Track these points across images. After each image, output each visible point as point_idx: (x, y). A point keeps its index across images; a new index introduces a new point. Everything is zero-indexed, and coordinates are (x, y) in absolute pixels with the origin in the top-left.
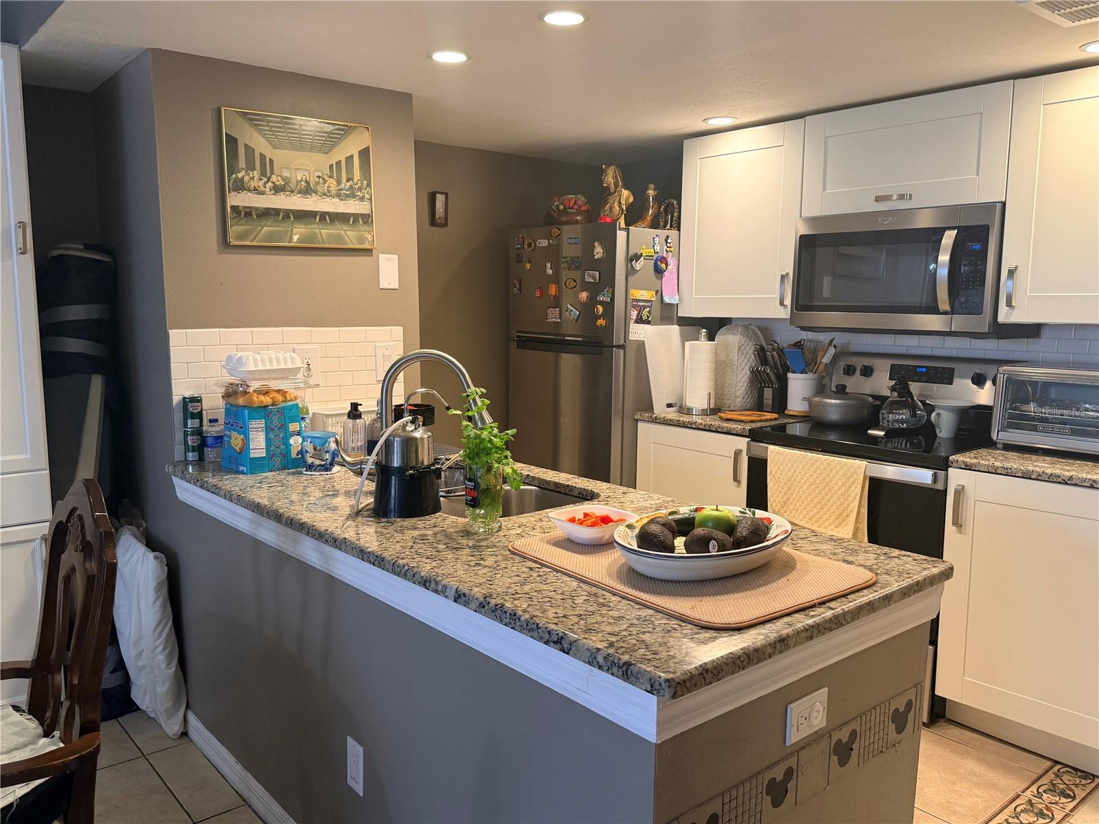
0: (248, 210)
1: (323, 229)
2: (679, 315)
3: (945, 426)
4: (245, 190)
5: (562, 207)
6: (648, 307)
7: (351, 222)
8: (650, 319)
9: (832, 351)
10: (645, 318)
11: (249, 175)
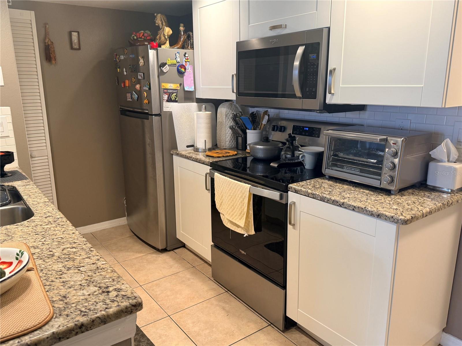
2: (196, 97)
5: (135, 38)
6: (175, 93)
8: (177, 100)
9: (267, 118)
10: (173, 99)
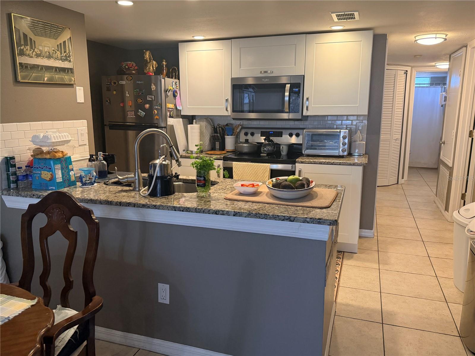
0: (26, 65)
1: (56, 75)
2: (181, 114)
3: (284, 151)
4: (25, 55)
5: (127, 67)
6: (172, 111)
7: (66, 72)
9: (240, 127)
10: (172, 115)
11: (25, 48)
